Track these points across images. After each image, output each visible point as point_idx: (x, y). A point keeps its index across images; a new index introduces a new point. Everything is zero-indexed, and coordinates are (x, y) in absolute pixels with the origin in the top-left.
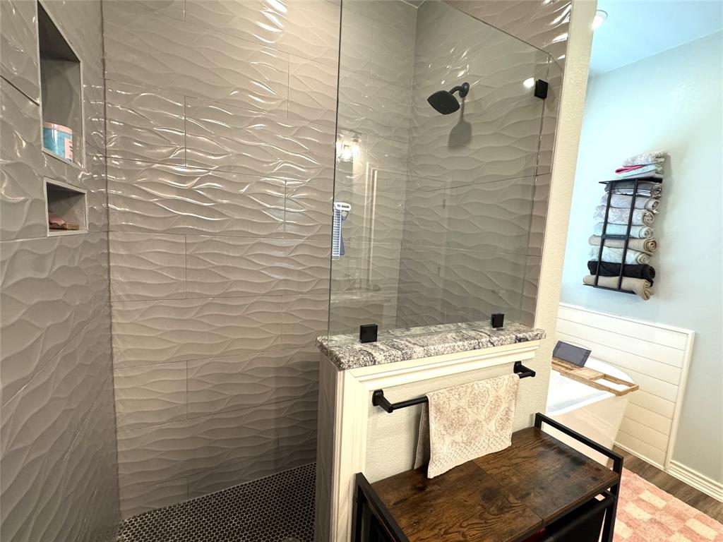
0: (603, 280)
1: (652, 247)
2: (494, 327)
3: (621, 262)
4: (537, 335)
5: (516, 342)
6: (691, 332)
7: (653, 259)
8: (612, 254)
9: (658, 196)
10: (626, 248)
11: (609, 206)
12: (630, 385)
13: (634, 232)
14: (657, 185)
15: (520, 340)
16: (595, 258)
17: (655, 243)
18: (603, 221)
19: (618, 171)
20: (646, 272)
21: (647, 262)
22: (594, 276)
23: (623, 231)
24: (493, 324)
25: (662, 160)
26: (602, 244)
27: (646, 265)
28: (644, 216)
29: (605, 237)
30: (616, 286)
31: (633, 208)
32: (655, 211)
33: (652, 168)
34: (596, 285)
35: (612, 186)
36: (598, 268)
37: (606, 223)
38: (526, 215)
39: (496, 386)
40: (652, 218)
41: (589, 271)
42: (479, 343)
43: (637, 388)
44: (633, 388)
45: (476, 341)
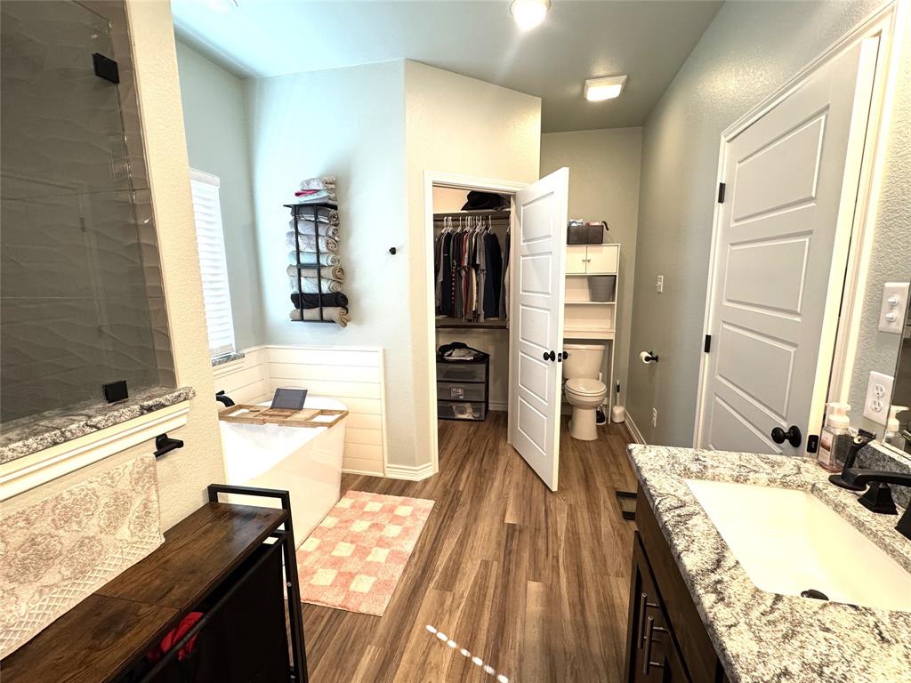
0: (308, 313)
1: (340, 274)
2: (110, 402)
3: (318, 292)
4: (179, 396)
5: (142, 414)
6: (380, 349)
7: (344, 286)
8: (309, 287)
9: (336, 223)
10: (320, 278)
11: (297, 233)
12: (341, 412)
13: (323, 261)
14: (333, 212)
15: (150, 409)
16: (296, 290)
17: (341, 270)
18: (295, 249)
19: (298, 194)
20: (339, 300)
21: (339, 290)
22: (299, 310)
23: (313, 260)
24: (107, 399)
25: (333, 186)
26: (300, 275)
27: (339, 293)
28: (328, 243)
29: (300, 267)
30: (318, 318)
31: (317, 236)
32: (337, 239)
33: (324, 194)
34: (302, 319)
35: (297, 210)
36: (301, 300)
37: (298, 252)
38: (133, 245)
39: (109, 482)
40: (336, 245)
41: (293, 305)
42: (63, 433)
43: (347, 413)
44: (344, 414)
45: (58, 432)
